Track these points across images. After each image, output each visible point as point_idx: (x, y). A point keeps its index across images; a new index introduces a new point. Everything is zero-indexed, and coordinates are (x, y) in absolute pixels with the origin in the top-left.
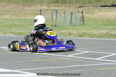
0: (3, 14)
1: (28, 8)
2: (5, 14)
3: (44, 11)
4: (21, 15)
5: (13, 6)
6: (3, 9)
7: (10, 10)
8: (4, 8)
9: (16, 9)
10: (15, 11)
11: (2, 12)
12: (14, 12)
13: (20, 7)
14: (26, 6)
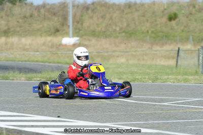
0: (114, 56)
1: (158, 48)
2: (118, 56)
3: (187, 52)
4: (145, 58)
5: (134, 43)
6: (115, 49)
7: (128, 50)
8: (118, 46)
9: (139, 49)
10: (136, 51)
11: (114, 54)
12: (134, 53)
13: (146, 46)
14: (157, 44)
